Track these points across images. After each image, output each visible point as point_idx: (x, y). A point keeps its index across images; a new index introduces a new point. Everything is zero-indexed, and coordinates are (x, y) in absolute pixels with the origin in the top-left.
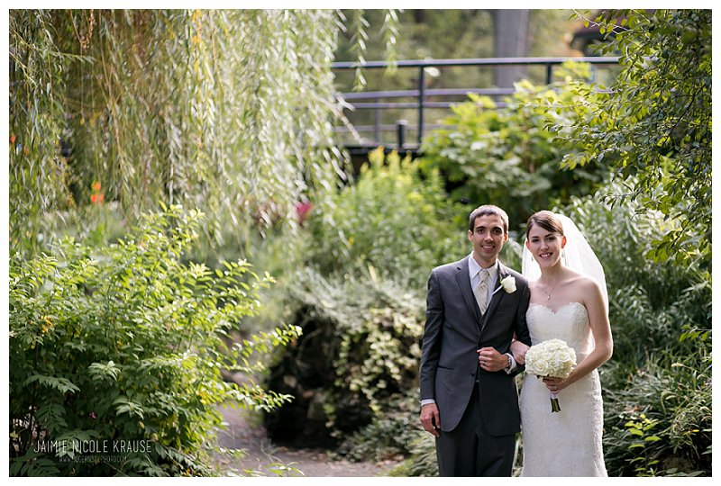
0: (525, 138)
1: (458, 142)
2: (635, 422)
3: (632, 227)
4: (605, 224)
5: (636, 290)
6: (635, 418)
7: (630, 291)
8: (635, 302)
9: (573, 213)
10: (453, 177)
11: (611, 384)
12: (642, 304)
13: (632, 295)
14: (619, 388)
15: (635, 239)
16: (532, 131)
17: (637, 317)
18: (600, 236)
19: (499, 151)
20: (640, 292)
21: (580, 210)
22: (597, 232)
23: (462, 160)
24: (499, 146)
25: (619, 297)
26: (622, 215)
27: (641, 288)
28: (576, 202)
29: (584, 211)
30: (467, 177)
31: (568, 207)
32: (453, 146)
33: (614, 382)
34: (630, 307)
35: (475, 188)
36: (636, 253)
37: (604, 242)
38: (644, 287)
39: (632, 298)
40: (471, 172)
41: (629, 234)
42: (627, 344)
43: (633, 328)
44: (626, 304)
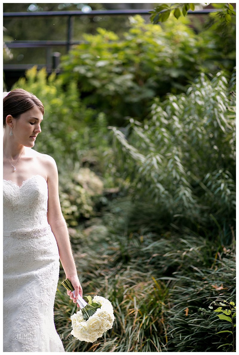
0: (137, 60)
1: (88, 61)
2: (224, 308)
3: (220, 119)
4: (196, 117)
5: (224, 174)
6: (224, 305)
7: (218, 175)
8: (223, 186)
9: (169, 108)
10: (85, 88)
11: (198, 260)
12: (229, 187)
13: (219, 178)
14: (206, 266)
15: (223, 128)
16: (142, 56)
17: (224, 198)
18: (191, 126)
19: (118, 70)
20: (226, 176)
21: (175, 105)
22: (189, 123)
23: (89, 74)
24: (118, 66)
25: (208, 180)
26: (212, 107)
27: (227, 172)
28: (172, 98)
29: (179, 106)
30: (95, 89)
31: (165, 102)
32: (84, 64)
33: (202, 259)
34: (218, 190)
35: (100, 96)
36: (223, 141)
37: (194, 132)
38: (230, 171)
39: (219, 181)
40: (96, 83)
41: (218, 124)
42: (213, 221)
43: (220, 208)
44: (213, 186)
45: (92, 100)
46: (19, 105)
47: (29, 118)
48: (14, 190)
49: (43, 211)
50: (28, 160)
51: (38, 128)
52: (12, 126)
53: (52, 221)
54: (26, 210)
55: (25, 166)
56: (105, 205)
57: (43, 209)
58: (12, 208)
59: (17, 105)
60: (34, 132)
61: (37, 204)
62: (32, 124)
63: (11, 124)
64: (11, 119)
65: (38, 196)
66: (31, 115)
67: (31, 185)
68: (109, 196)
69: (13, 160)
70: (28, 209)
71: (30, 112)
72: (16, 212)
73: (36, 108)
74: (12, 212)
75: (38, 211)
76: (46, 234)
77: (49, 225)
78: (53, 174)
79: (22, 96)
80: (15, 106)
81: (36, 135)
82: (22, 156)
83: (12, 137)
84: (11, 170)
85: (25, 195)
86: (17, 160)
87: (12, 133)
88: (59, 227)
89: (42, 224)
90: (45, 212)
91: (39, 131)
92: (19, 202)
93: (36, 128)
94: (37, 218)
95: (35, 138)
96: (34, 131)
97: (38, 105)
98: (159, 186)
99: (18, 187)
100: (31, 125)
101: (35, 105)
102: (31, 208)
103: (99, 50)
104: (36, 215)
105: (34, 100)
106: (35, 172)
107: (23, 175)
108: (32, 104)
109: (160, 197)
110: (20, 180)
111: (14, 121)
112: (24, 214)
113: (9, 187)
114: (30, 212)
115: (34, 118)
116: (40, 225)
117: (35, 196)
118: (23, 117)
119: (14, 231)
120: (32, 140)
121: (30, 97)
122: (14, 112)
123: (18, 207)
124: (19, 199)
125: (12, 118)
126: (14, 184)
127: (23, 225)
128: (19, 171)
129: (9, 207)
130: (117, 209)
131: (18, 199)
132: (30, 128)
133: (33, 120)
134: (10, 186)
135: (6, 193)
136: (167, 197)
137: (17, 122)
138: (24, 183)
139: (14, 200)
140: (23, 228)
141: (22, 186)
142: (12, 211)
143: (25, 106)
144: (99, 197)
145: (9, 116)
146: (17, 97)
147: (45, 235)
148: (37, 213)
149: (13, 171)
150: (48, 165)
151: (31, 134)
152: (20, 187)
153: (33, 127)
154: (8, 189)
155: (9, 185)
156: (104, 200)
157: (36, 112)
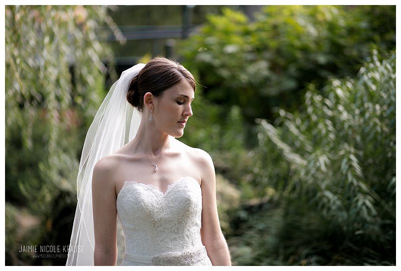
4: (370, 105)
9: (332, 95)
21: (339, 92)
23: (217, 62)
29: (343, 92)
45: (218, 94)
46: (161, 78)
47: (176, 96)
48: (156, 198)
49: (196, 227)
50: (175, 156)
51: (188, 110)
52: (153, 108)
53: (207, 242)
54: (173, 226)
55: (171, 165)
56: (245, 221)
57: (196, 224)
58: (154, 223)
59: (159, 78)
60: (184, 116)
61: (188, 217)
62: (179, 103)
63: (151, 105)
64: (150, 99)
65: (190, 206)
66: (178, 91)
67: (179, 191)
68: (249, 209)
69: (154, 157)
70: (175, 224)
71: (178, 87)
72: (159, 229)
73: (185, 81)
74: (154, 229)
75: (189, 227)
76: (200, 259)
77: (204, 247)
78: (209, 176)
79: (165, 66)
80: (155, 80)
81: (186, 120)
82: (166, 151)
83: (152, 124)
84: (151, 169)
85: (171, 205)
86: (159, 156)
87: (153, 118)
88: (217, 250)
89: (195, 246)
90: (198, 228)
91: (190, 114)
92: (163, 215)
93: (186, 109)
94: (189, 238)
95: (184, 124)
96: (182, 114)
97: (187, 77)
98: (329, 194)
99: (162, 193)
100: (177, 105)
101: (183, 77)
102: (180, 223)
103: (227, 33)
104: (187, 233)
105: (181, 71)
106: (184, 173)
107: (167, 176)
108: (179, 77)
109: (329, 209)
110: (164, 183)
111: (155, 101)
112: (171, 231)
113: (149, 194)
114: (178, 229)
115: (182, 95)
116: (192, 247)
117: (185, 207)
118: (168, 95)
119: (156, 256)
120: (181, 127)
121: (176, 68)
122: (155, 88)
123: (161, 222)
124: (164, 212)
125: (152, 97)
126: (156, 190)
127: (169, 248)
128: (162, 172)
129: (149, 221)
130: (261, 226)
131: (162, 210)
132: (177, 109)
133: (181, 98)
134: (151, 193)
135: (145, 202)
136: (339, 209)
137: (158, 103)
138: (170, 188)
139: (157, 212)
140: (169, 251)
141: (167, 191)
142: (154, 227)
143: (170, 80)
144: (236, 211)
145: (149, 94)
146: (159, 68)
147: (200, 261)
148: (188, 230)
149: (155, 172)
150: (202, 164)
151: (179, 118)
152: (164, 194)
153: (181, 108)
154: (147, 196)
155: (149, 191)
156: (243, 215)
157: (185, 88)
